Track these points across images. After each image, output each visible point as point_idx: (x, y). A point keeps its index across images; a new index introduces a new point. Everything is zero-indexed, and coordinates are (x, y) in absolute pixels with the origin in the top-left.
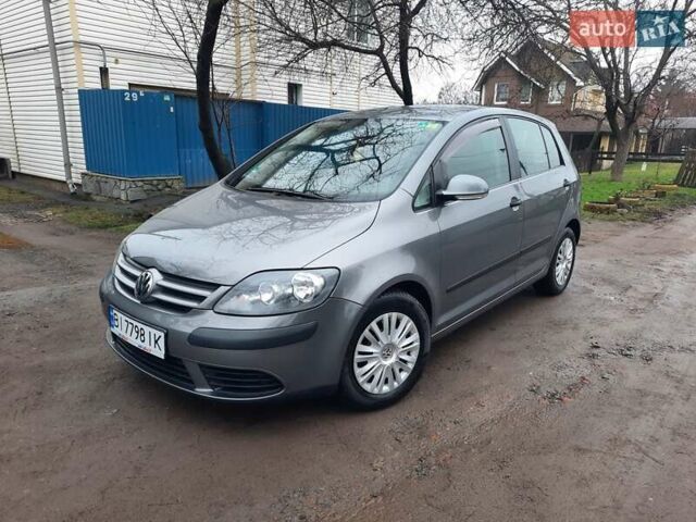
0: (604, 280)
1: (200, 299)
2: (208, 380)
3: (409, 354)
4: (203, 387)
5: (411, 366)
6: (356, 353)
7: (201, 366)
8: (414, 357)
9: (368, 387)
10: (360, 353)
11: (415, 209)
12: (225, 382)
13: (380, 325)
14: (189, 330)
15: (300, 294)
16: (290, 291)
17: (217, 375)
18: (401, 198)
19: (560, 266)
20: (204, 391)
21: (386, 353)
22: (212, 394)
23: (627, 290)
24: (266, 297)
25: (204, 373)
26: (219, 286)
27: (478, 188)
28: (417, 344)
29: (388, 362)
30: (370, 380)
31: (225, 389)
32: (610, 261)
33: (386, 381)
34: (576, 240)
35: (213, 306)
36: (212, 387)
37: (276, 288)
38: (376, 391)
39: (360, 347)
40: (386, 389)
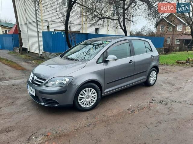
0: (168, 83)
1: (42, 83)
2: (43, 101)
3: (94, 98)
4: (42, 103)
5: (95, 101)
6: (79, 97)
7: (42, 98)
8: (96, 99)
9: (82, 105)
10: (80, 97)
11: (97, 63)
12: (47, 102)
13: (86, 91)
14: (39, 90)
15: (65, 83)
16: (62, 82)
17: (46, 100)
18: (94, 60)
19: (151, 78)
20: (43, 104)
21: (88, 97)
22: (44, 104)
23: (173, 86)
24: (57, 83)
25: (43, 100)
26: (46, 80)
27: (114, 58)
28: (96, 96)
29: (88, 100)
30: (83, 104)
31: (47, 103)
32: (174, 78)
33: (88, 105)
34: (157, 72)
35: (45, 84)
36: (44, 103)
37: (58, 81)
38: (85, 107)
39: (80, 96)
40: (88, 106)
